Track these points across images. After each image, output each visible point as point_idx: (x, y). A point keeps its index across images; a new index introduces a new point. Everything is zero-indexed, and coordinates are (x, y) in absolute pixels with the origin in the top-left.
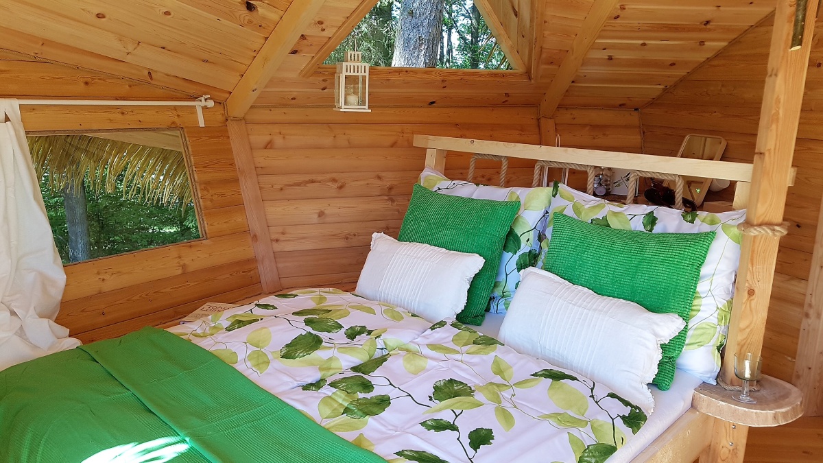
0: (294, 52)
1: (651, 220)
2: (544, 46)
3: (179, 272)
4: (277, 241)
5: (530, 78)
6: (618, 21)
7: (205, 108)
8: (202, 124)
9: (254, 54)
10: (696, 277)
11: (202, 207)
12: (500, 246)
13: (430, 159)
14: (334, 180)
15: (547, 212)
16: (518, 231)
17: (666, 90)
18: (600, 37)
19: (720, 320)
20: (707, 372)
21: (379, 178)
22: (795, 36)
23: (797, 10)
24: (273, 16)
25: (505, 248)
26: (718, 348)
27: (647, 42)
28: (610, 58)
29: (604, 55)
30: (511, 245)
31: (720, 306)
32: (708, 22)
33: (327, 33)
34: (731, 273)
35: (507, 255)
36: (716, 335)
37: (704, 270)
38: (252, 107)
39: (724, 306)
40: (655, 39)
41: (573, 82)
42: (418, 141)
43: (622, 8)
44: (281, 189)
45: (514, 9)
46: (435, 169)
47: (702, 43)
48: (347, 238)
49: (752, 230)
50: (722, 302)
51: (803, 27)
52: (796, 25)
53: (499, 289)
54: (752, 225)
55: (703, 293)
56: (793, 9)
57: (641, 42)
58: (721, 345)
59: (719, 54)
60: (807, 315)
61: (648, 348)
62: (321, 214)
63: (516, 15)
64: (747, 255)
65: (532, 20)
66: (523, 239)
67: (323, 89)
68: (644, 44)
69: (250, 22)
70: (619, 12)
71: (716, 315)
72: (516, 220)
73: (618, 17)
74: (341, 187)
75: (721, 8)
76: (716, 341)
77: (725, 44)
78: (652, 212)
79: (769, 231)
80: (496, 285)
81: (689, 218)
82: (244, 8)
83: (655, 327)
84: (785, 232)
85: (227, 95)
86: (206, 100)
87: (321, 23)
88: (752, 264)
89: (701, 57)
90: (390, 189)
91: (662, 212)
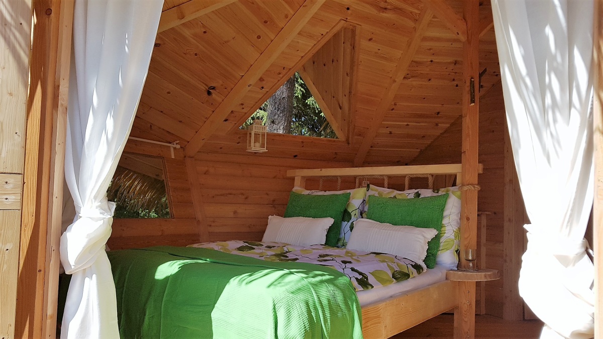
0: (226, 120)
1: (418, 195)
2: (356, 125)
3: (160, 234)
4: (210, 226)
5: (348, 143)
6: (393, 111)
7: (175, 148)
8: (173, 157)
9: (205, 120)
10: (442, 217)
11: (172, 200)
12: (341, 217)
13: (298, 181)
14: (242, 194)
15: (364, 201)
16: (350, 210)
17: (421, 152)
18: (384, 121)
19: (456, 237)
20: (453, 264)
21: (267, 194)
22: (471, 100)
23: (471, 88)
24: (220, 100)
25: (343, 220)
26: (456, 251)
27: (409, 124)
28: (391, 133)
29: (388, 131)
30: (346, 217)
31: (455, 230)
32: (438, 113)
33: (244, 111)
34: (458, 213)
35: (344, 223)
36: (455, 245)
37: (445, 213)
38: (198, 152)
39: (457, 230)
40: (413, 122)
41: (371, 147)
42: (290, 173)
43: (395, 104)
44: (213, 197)
45: (339, 105)
46: (300, 186)
47: (437, 125)
48: (249, 227)
49: (464, 187)
50: (455, 228)
51: (474, 95)
52: (471, 95)
53: (341, 241)
54: (464, 185)
55: (446, 224)
56: (469, 88)
57: (406, 124)
58: (458, 250)
59: (446, 131)
60: (505, 261)
61: (420, 242)
62: (235, 212)
63: (341, 109)
64: (464, 201)
65: (349, 110)
66: (353, 214)
67: (238, 143)
68: (408, 125)
69: (207, 101)
70: (394, 107)
71: (453, 234)
72: (348, 205)
73: (393, 109)
74: (246, 198)
75: (444, 106)
76: (455, 248)
77: (448, 125)
78: (418, 192)
79: (472, 187)
80: (339, 240)
81: (436, 191)
82: (206, 93)
83: (424, 233)
84: (480, 189)
85: (186, 143)
86: (176, 144)
87: (242, 104)
88: (467, 204)
89: (438, 132)
90: (274, 201)
91: (422, 191)
